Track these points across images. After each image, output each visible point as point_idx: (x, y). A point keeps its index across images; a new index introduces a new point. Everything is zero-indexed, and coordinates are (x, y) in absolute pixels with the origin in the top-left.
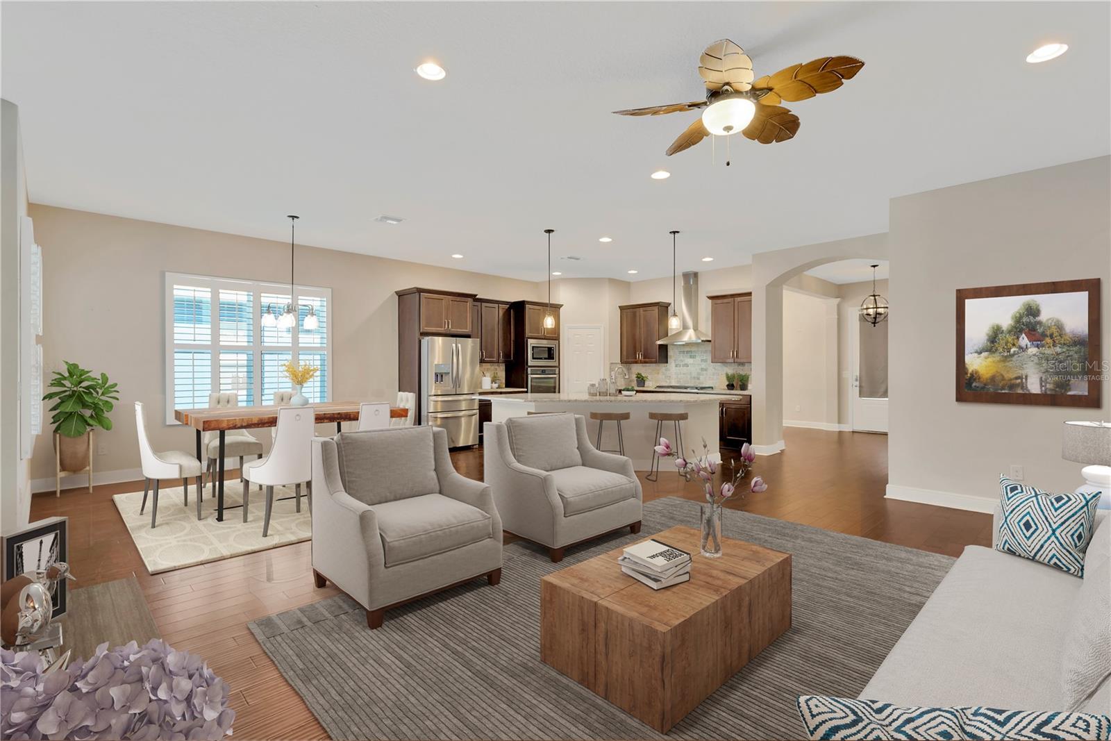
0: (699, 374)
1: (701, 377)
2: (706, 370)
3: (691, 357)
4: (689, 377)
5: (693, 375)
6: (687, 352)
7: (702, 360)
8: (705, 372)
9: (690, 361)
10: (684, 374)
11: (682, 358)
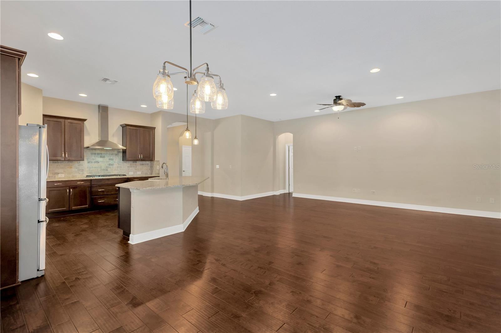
0: (107, 167)
1: (109, 169)
2: (112, 165)
3: (101, 157)
4: (99, 169)
5: (103, 168)
6: (98, 154)
7: (110, 159)
8: (111, 166)
9: (100, 159)
10: (95, 168)
11: (93, 157)
